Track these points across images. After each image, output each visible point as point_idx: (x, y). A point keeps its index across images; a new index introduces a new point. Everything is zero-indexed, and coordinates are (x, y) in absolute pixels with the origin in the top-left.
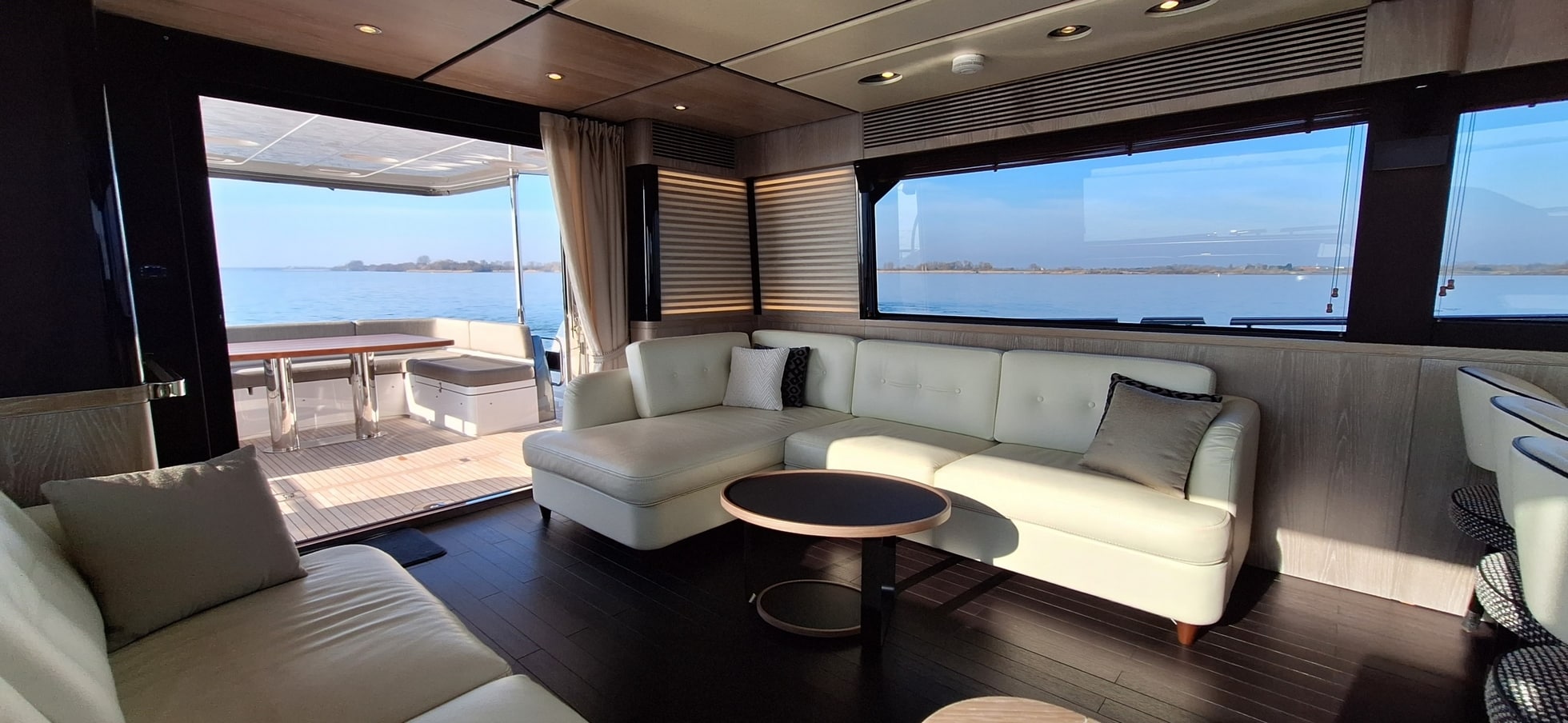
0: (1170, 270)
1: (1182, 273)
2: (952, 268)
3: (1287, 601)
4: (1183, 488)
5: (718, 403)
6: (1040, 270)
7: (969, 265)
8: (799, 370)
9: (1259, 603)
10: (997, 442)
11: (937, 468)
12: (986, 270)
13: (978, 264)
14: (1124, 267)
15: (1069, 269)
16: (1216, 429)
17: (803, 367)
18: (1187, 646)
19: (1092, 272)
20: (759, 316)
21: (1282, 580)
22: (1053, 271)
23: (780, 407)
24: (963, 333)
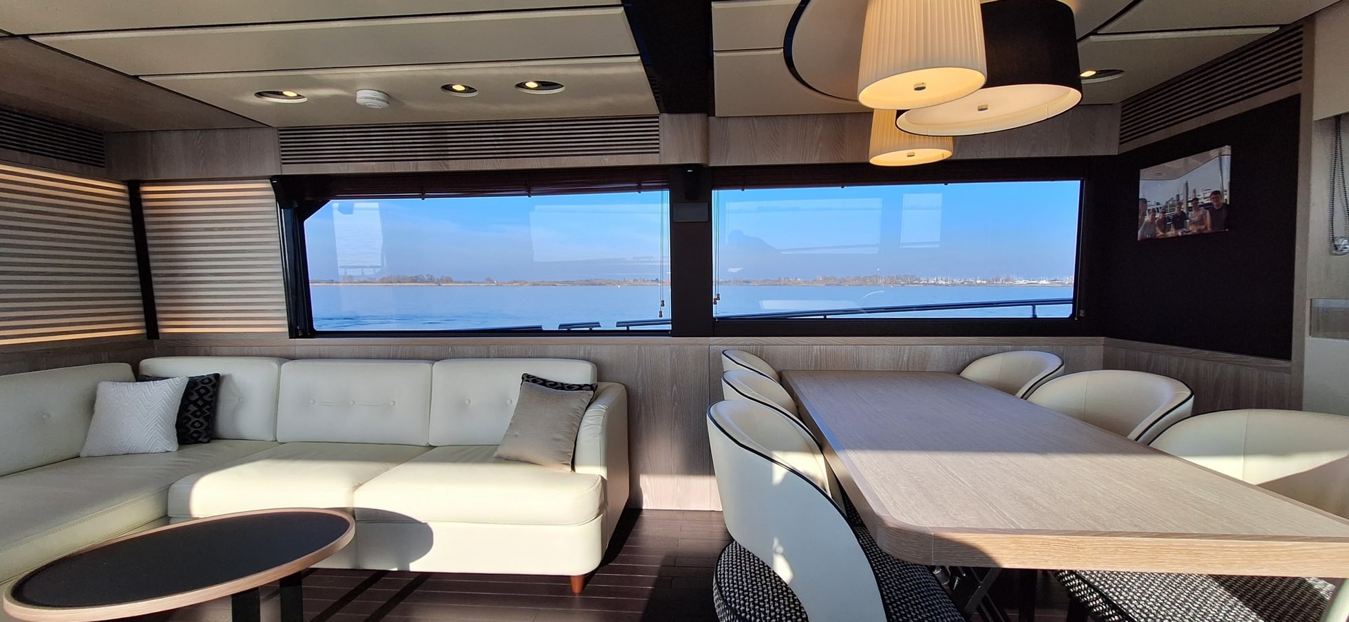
0: (587, 283)
1: (595, 285)
2: (415, 281)
3: (650, 531)
4: (570, 463)
5: (74, 453)
6: (494, 283)
7: (431, 279)
8: (203, 400)
9: (629, 538)
10: (432, 447)
11: (357, 487)
12: (447, 283)
13: (439, 278)
14: (557, 280)
15: (517, 282)
16: (591, 411)
17: (211, 397)
18: (581, 594)
19: (534, 284)
20: (156, 341)
21: (645, 515)
22: (505, 283)
23: (173, 446)
24: (400, 347)
